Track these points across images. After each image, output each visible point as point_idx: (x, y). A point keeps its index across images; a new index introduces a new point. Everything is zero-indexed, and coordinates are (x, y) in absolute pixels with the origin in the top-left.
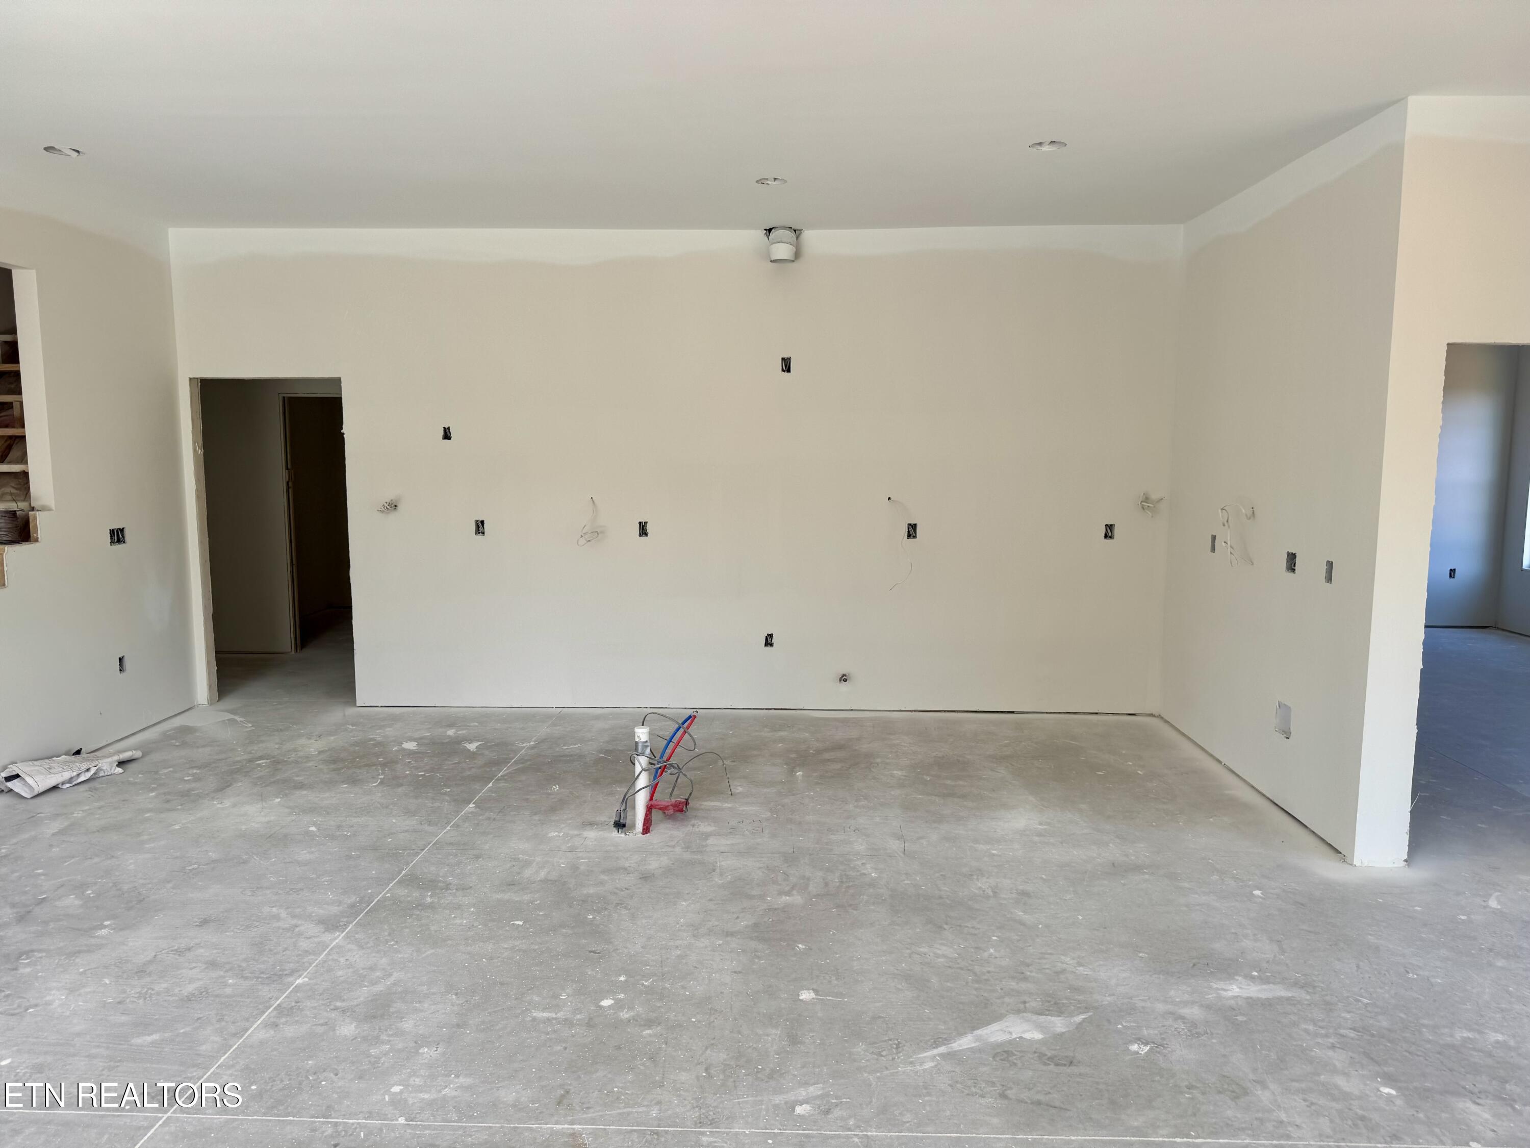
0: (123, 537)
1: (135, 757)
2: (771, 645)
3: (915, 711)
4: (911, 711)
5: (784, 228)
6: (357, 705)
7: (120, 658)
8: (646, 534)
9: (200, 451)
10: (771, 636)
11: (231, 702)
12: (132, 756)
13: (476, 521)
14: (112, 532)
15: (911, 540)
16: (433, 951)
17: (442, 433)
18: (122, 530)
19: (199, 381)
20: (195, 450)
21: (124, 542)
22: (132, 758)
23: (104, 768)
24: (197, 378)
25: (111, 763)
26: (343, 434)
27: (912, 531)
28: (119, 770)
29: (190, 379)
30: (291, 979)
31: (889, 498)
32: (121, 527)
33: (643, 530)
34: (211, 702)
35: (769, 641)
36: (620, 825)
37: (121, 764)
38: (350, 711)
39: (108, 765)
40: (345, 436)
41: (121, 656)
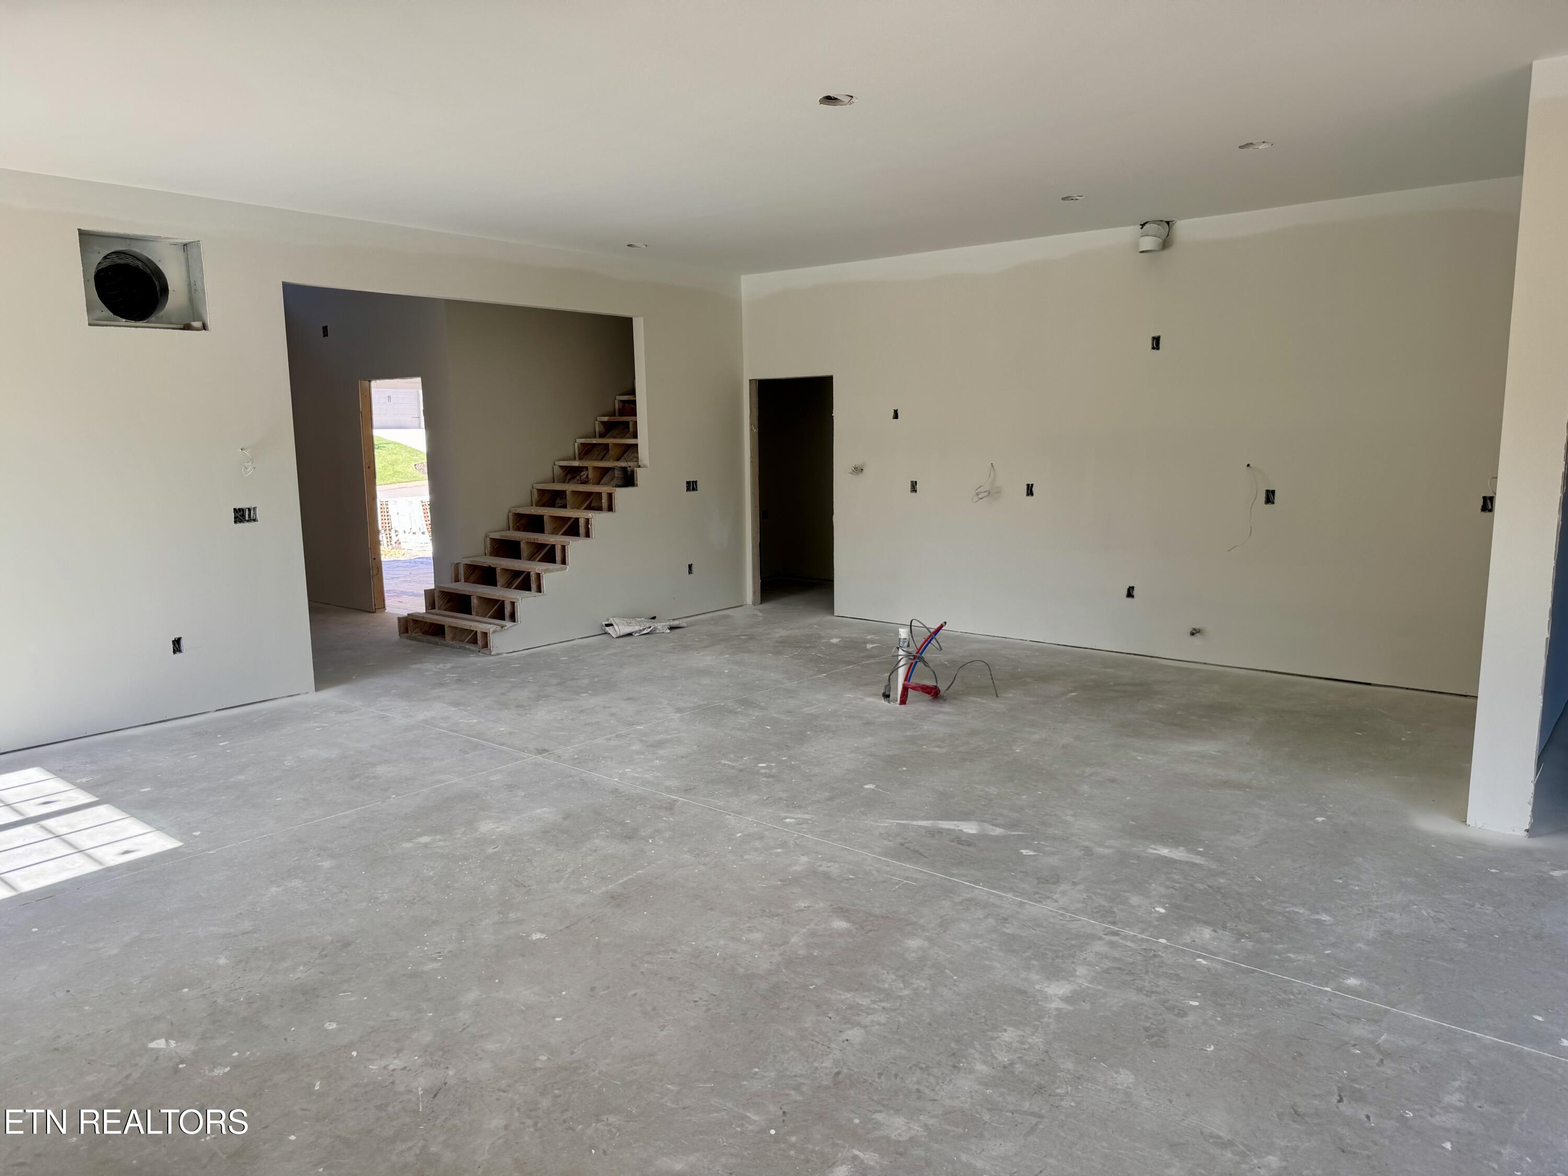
0: (696, 487)
1: (681, 625)
2: (1133, 597)
3: (1267, 671)
4: (1263, 671)
5: (1154, 222)
6: (835, 615)
7: (689, 565)
8: (1032, 494)
9: (755, 430)
10: (1133, 588)
11: (767, 606)
12: (679, 624)
13: (912, 482)
14: (688, 483)
15: (1270, 506)
16: (711, 729)
17: (892, 414)
18: (696, 482)
19: (757, 381)
20: (751, 430)
21: (697, 490)
22: (680, 626)
23: (659, 628)
24: (756, 380)
25: (665, 626)
26: (833, 416)
27: (1270, 497)
28: (668, 631)
29: (750, 380)
30: (636, 726)
31: (1248, 465)
32: (695, 480)
33: (1030, 491)
34: (754, 603)
35: (1130, 593)
36: (886, 696)
37: (671, 628)
38: (829, 618)
39: (662, 626)
40: (834, 418)
41: (690, 563)
